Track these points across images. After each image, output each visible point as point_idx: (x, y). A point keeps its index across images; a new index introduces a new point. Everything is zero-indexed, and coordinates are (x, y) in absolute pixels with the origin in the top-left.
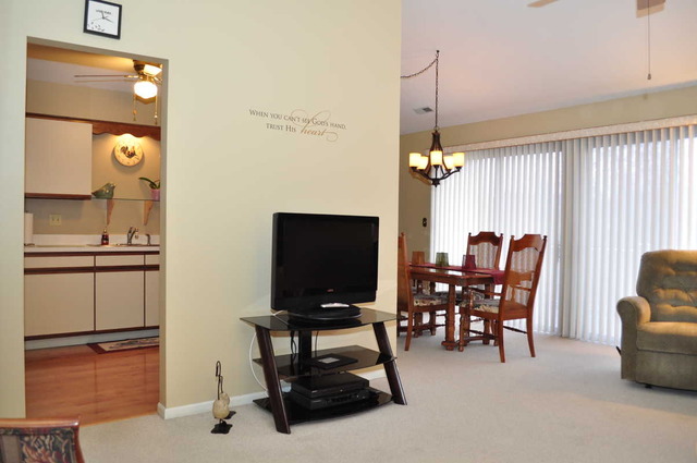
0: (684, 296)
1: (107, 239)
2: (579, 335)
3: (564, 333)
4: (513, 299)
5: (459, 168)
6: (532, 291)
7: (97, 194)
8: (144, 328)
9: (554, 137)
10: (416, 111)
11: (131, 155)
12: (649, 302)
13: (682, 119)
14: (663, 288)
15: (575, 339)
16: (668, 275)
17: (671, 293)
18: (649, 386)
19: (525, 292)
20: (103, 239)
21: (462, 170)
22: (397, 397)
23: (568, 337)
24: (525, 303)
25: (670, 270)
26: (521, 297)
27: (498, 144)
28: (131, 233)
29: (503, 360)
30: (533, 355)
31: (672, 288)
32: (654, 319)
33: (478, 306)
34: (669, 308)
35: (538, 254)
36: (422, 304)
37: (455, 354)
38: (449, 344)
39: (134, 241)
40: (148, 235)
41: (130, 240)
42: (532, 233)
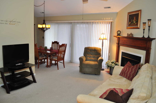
0: (91, 56)
2: (74, 62)
3: (71, 62)
4: (61, 56)
5: (49, 28)
6: (64, 55)
9: (70, 21)
10: (40, 13)
12: (85, 57)
13: (93, 21)
14: (88, 54)
15: (73, 63)
16: (89, 52)
17: (89, 55)
18: (84, 73)
19: (63, 55)
21: (50, 29)
22: (34, 81)
23: (72, 62)
24: (63, 57)
25: (89, 51)
26: (62, 56)
27: (58, 22)
29: (58, 69)
30: (64, 67)
31: (89, 54)
32: (86, 60)
33: (53, 58)
34: (89, 58)
35: (65, 47)
36: (41, 58)
37: (49, 68)
38: (47, 66)
42: (64, 43)
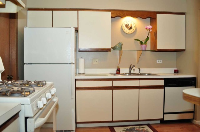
1: (119, 71)
7: (114, 48)
8: (138, 121)
11: (130, 28)
20: (117, 71)
28: (131, 68)
39: (132, 72)
40: (139, 69)
41: (130, 71)
